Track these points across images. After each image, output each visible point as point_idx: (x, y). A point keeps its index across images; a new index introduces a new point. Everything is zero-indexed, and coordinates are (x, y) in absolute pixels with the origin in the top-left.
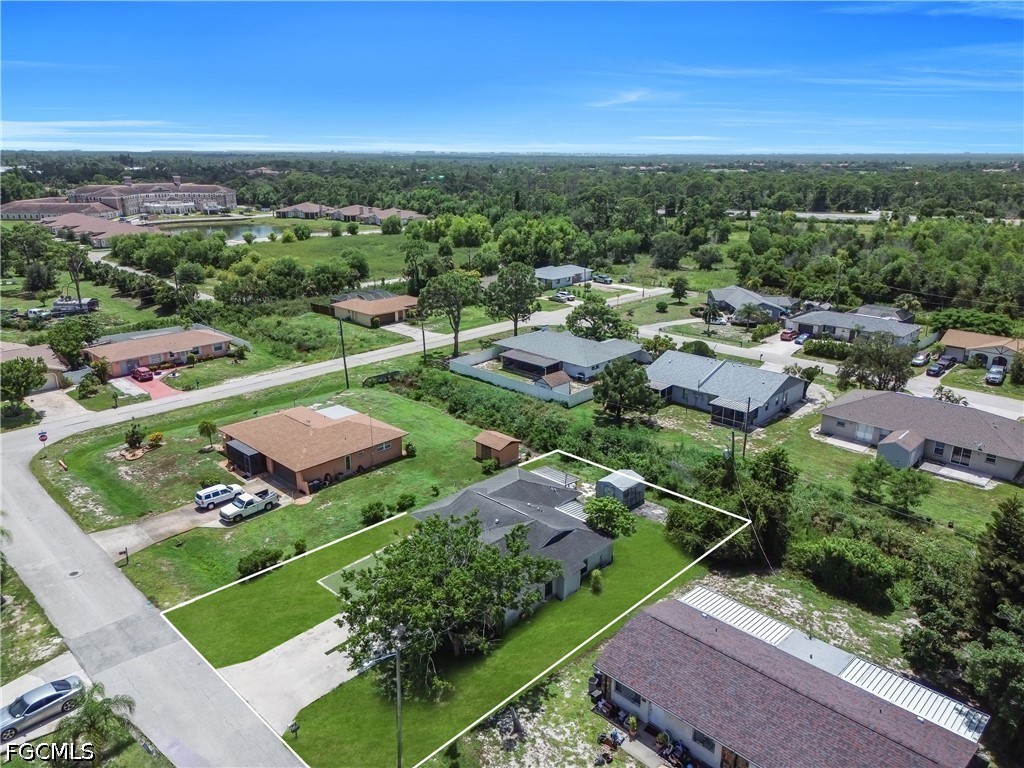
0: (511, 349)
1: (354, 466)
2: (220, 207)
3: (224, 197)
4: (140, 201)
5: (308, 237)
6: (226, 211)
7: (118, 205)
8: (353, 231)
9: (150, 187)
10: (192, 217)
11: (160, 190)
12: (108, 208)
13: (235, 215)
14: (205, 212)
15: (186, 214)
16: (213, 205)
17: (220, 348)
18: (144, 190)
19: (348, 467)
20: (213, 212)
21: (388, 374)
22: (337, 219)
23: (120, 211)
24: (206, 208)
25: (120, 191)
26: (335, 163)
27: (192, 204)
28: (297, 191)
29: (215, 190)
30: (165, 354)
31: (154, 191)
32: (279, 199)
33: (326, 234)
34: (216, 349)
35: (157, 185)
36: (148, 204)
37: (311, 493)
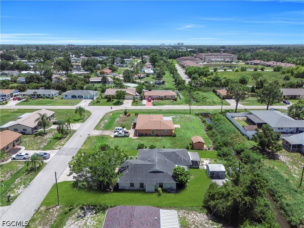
0: (253, 114)
1: (155, 134)
2: (230, 60)
3: (233, 57)
4: (210, 58)
5: (245, 71)
6: (231, 62)
7: (203, 59)
8: (262, 69)
9: (214, 54)
10: (222, 63)
11: (216, 55)
12: (200, 59)
13: (234, 63)
14: (225, 62)
15: (220, 62)
16: (229, 60)
17: (172, 97)
18: (211, 55)
19: (153, 133)
20: (228, 62)
21: (206, 113)
22: (264, 66)
23: (203, 61)
24: (226, 60)
25: (205, 55)
26: (288, 48)
27: (223, 59)
28: (257, 56)
29: (231, 55)
30: (158, 96)
31: (214, 55)
32: (251, 59)
33: (252, 70)
34: (171, 97)
35: (216, 54)
36: (211, 59)
37: (138, 137)
